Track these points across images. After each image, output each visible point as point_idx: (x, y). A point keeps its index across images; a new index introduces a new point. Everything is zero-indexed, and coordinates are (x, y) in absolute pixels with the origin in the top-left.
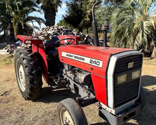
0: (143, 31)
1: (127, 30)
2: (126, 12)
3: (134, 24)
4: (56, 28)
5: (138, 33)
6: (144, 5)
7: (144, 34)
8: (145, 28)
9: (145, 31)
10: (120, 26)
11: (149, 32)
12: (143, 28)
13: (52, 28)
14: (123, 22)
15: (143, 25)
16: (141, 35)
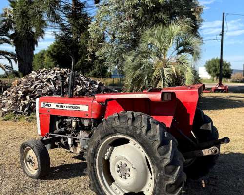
0: (164, 78)
1: (146, 77)
2: (143, 56)
3: (154, 71)
4: (58, 72)
5: (158, 82)
6: (163, 49)
7: (166, 83)
8: (166, 76)
9: (166, 79)
10: (137, 72)
11: (171, 80)
12: (164, 76)
13: (53, 71)
14: (141, 68)
15: (164, 72)
16: (162, 83)
